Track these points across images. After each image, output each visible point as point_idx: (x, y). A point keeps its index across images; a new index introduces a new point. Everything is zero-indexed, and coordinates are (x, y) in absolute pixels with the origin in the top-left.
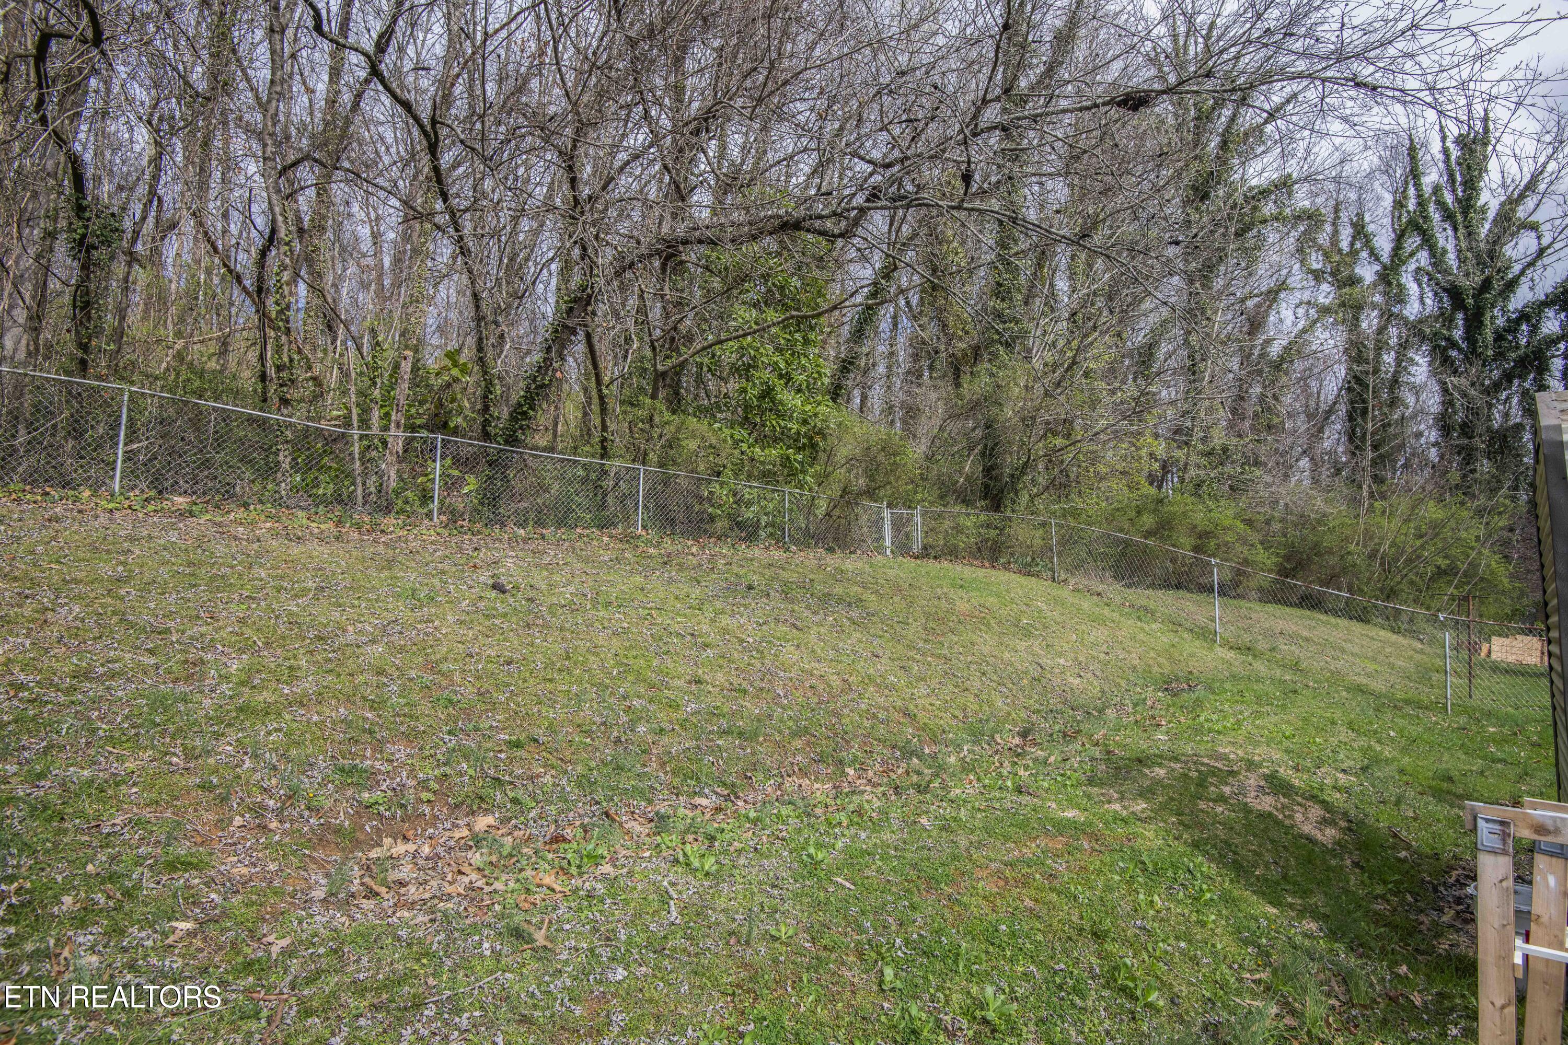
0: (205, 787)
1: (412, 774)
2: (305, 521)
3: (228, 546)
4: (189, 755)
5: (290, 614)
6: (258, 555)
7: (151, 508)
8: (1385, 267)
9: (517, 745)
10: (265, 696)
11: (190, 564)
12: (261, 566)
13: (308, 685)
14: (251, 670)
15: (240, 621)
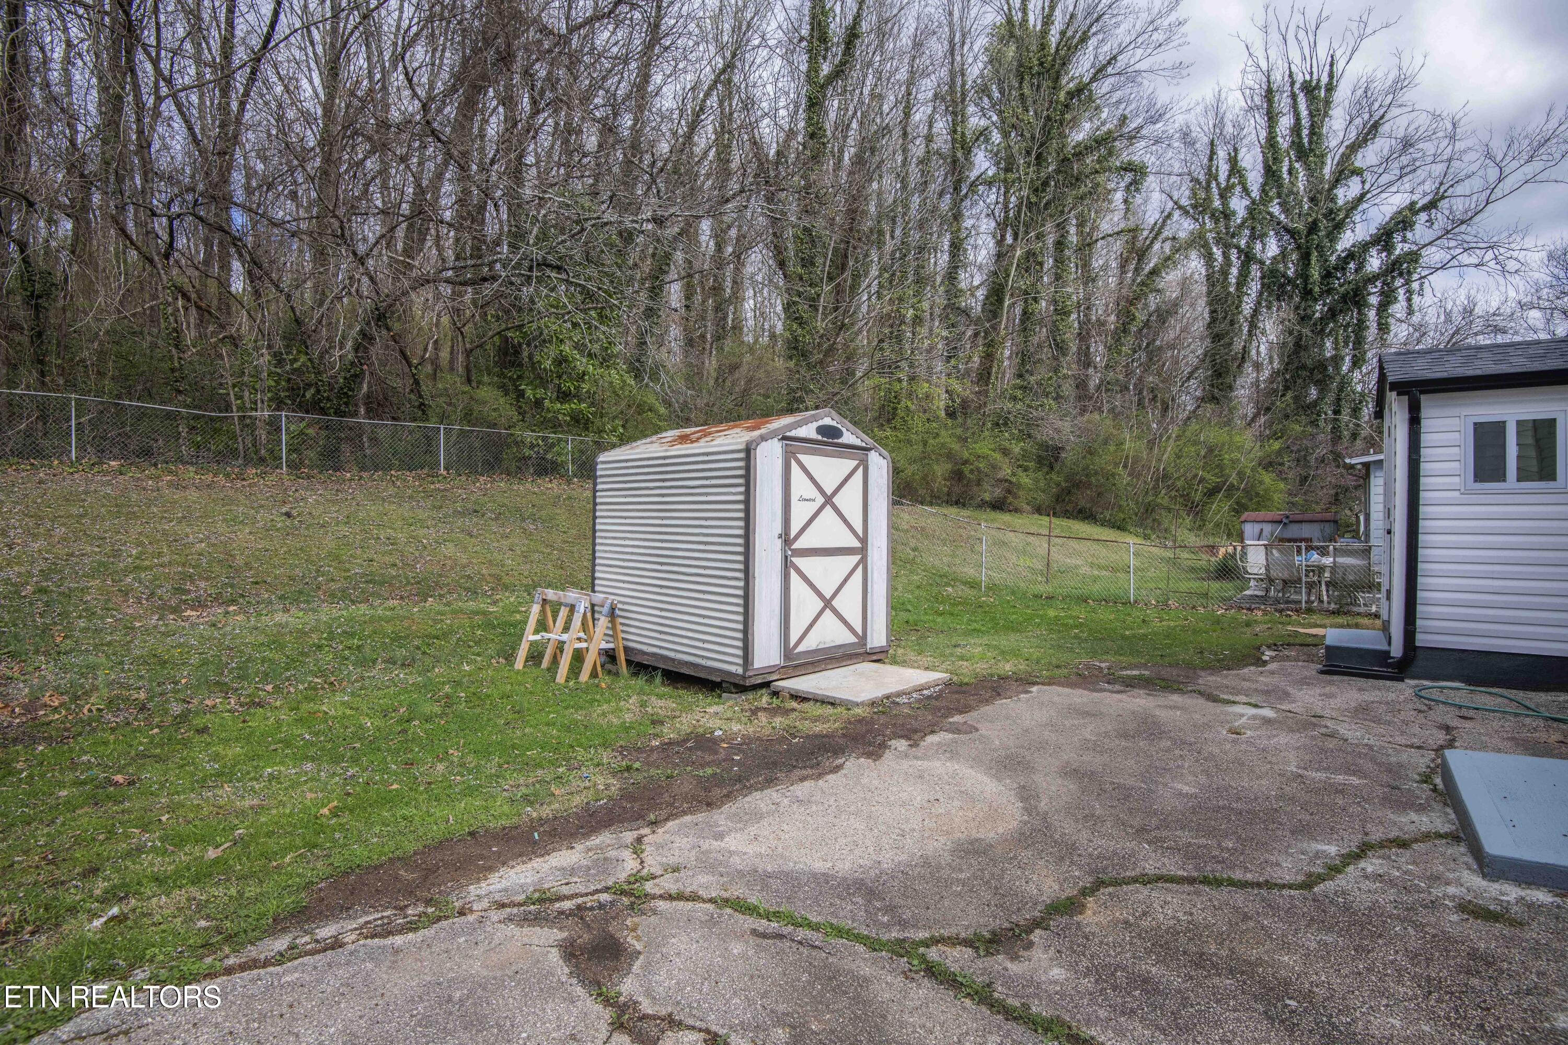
0: (119, 590)
1: (205, 591)
2: (192, 474)
3: (139, 495)
4: (113, 581)
5: (164, 530)
6: (156, 499)
7: (96, 470)
8: (1253, 202)
9: (257, 583)
10: (147, 563)
11: (117, 506)
12: (156, 506)
13: (166, 559)
14: (141, 553)
15: (140, 533)
